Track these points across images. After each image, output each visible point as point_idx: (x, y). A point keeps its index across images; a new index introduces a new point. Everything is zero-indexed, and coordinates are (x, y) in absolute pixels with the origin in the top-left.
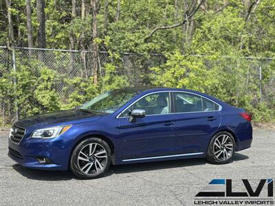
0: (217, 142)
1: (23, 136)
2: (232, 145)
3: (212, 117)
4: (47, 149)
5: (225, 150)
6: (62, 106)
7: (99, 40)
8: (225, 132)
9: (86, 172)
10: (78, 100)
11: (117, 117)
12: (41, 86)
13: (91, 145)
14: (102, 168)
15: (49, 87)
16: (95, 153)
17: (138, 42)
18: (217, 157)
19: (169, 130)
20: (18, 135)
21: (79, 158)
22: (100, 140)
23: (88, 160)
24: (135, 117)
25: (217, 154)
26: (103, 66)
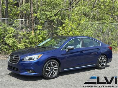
0: (100, 59)
1: (19, 60)
2: (106, 61)
3: (98, 49)
4: (31, 66)
5: (103, 63)
6: (19, 45)
7: (35, 15)
8: (103, 55)
9: (49, 76)
10: (26, 42)
11: (61, 50)
12: (8, 36)
13: (51, 63)
14: (56, 74)
15: (12, 36)
16: (53, 67)
17: (52, 15)
18: (100, 66)
19: (82, 55)
20: (15, 59)
21: (47, 69)
22: (55, 61)
23: (50, 70)
24: (69, 49)
25: (100, 65)
26: (36, 27)
